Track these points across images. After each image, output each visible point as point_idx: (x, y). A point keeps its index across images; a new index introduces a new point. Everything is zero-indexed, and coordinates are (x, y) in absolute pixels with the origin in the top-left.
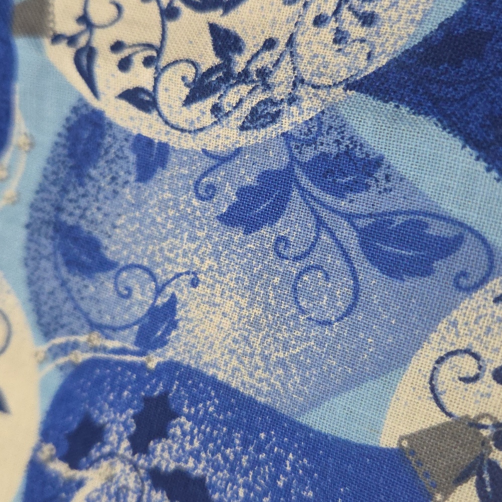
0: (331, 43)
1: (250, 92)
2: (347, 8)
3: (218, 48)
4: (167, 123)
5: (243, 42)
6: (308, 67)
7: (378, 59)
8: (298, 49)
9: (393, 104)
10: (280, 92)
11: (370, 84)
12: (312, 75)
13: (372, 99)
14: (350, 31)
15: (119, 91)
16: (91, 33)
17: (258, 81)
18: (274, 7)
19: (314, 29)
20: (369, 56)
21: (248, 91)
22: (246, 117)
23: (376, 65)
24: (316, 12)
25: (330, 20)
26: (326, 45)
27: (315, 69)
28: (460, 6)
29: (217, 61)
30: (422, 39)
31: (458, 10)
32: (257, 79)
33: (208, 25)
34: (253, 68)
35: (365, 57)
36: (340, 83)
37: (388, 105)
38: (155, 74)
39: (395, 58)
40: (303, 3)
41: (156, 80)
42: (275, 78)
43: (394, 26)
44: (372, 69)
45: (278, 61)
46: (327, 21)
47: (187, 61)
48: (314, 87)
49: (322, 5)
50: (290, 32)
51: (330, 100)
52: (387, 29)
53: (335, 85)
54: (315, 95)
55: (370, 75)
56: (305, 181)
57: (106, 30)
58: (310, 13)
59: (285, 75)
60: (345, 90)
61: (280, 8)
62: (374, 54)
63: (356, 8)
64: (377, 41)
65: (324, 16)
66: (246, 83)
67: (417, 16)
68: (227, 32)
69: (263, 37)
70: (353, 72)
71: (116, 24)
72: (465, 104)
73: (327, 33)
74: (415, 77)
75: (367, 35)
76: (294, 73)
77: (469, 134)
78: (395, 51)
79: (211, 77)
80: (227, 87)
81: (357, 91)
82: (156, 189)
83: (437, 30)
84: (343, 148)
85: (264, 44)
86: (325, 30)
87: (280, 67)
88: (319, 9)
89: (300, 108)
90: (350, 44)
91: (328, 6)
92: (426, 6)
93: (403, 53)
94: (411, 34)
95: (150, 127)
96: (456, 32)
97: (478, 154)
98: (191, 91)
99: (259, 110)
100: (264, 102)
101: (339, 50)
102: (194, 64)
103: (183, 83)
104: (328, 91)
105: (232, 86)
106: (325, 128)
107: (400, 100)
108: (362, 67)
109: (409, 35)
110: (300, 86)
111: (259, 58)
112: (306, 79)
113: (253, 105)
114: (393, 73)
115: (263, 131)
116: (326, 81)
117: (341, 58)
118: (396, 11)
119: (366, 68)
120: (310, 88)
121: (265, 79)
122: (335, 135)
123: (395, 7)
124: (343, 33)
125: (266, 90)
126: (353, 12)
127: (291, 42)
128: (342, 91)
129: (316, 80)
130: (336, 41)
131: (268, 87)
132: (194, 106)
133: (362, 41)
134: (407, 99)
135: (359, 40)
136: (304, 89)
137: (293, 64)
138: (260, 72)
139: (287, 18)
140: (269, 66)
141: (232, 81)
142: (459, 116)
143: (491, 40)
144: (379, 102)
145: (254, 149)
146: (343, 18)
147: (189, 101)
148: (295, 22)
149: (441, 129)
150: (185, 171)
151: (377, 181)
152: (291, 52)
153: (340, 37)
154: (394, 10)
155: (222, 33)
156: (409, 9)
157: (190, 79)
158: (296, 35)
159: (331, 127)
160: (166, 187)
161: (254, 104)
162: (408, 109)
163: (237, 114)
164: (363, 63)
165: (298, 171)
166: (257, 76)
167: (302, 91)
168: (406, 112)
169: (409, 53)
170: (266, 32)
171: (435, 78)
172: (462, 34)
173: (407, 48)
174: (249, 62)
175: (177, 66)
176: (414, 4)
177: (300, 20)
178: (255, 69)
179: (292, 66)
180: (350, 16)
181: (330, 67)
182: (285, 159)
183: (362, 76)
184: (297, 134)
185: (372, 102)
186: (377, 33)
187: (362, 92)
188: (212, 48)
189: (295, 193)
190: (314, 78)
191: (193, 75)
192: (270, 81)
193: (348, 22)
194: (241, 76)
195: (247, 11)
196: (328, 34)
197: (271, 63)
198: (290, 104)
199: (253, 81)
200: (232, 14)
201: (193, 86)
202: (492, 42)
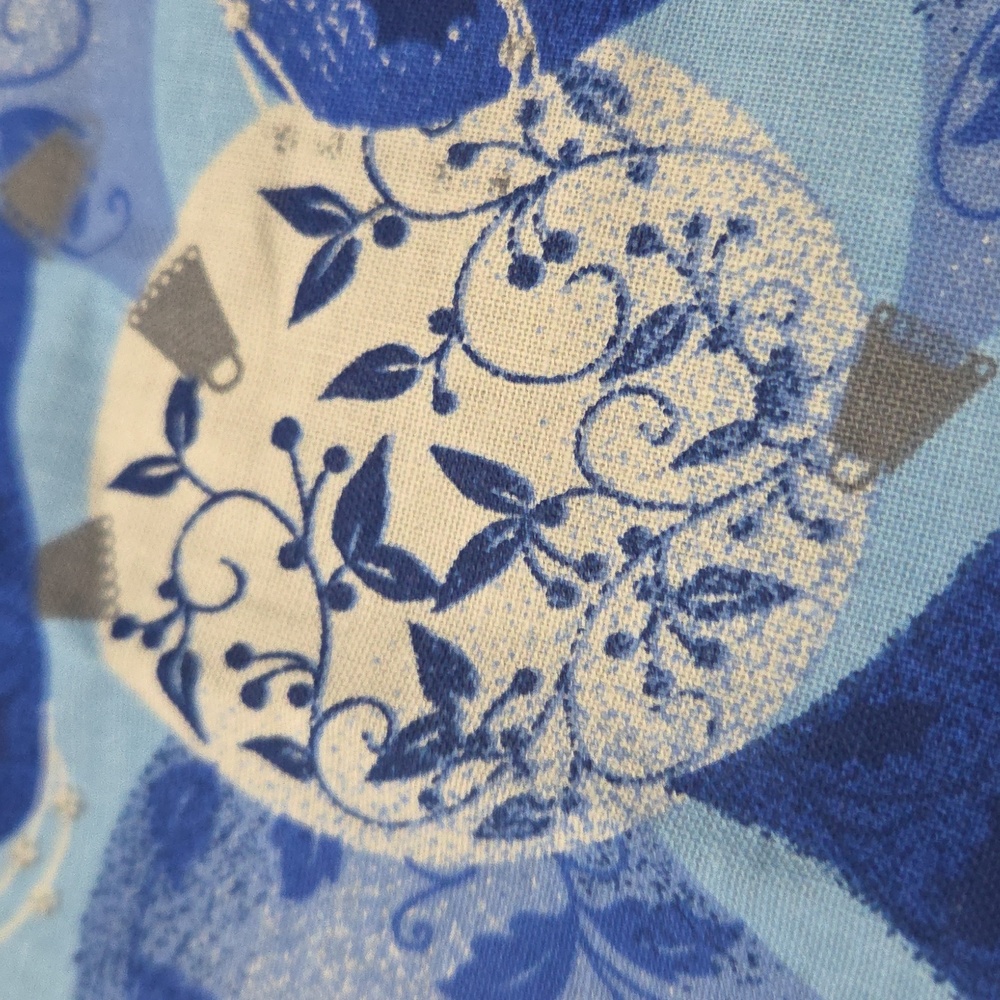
0: (641, 691)
1: (492, 777)
2: (668, 627)
3: (429, 678)
4: (336, 802)
5: (475, 673)
6: (598, 736)
7: (729, 736)
8: (579, 696)
9: (758, 829)
10: (548, 782)
11: (715, 784)
12: (606, 752)
13: (718, 814)
14: (674, 672)
15: (245, 737)
16: (188, 622)
17: (505, 755)
18: (531, 607)
19: (607, 661)
20: (712, 727)
21: (488, 773)
22: (487, 820)
23: (724, 747)
24: (611, 626)
25: (638, 646)
26: (630, 695)
27: (611, 741)
28: (878, 649)
29: (428, 708)
30: (808, 705)
31: (874, 658)
32: (503, 751)
33: (407, 626)
34: (495, 727)
35: (705, 729)
36: (660, 775)
37: (750, 831)
38: (312, 718)
39: (760, 739)
40: (586, 607)
41: (315, 732)
42: (538, 751)
43: (756, 672)
44: (717, 754)
45: (542, 717)
46: (632, 647)
47: (372, 702)
48: (610, 779)
49: (621, 616)
50: (562, 659)
51: (642, 810)
52: (743, 677)
53: (651, 779)
54: (614, 798)
55: (714, 766)
56: (598, 942)
57: (216, 617)
58: (599, 627)
59: (557, 747)
60: (668, 791)
61: (542, 611)
62: (721, 725)
63: (686, 630)
64: (725, 699)
65: (624, 637)
66: (483, 758)
67: (800, 660)
68: (444, 646)
69: (513, 665)
70: (683, 755)
71: (235, 607)
72: (893, 844)
73: (631, 671)
74: (799, 781)
75: (707, 684)
76: (572, 745)
77: (901, 909)
78: (759, 724)
79: (419, 738)
80: (448, 764)
81: (691, 795)
82: (320, 915)
83: (837, 693)
84: (668, 897)
85: (516, 679)
86: (628, 663)
87: (545, 730)
88: (616, 623)
89: (586, 819)
90: (675, 698)
91: (633, 618)
92: (816, 642)
93: (774, 730)
94: (790, 694)
95: (305, 805)
96: (871, 700)
97: (918, 949)
98: (380, 760)
99: (510, 813)
100: (520, 801)
101: (655, 709)
102: (384, 710)
103: (364, 744)
104: (638, 791)
105: (458, 761)
106: (633, 862)
107: (770, 823)
108: (699, 748)
109: (785, 695)
110: (584, 773)
111: (507, 707)
112: (596, 761)
113: (499, 803)
114: (757, 767)
115: (517, 846)
116: (634, 769)
117: (659, 726)
118: (759, 644)
119: (707, 751)
120: (603, 780)
121: (518, 751)
122: (652, 873)
123: (757, 637)
124: (661, 674)
125: (520, 776)
126: (680, 635)
127: (564, 681)
128: (663, 791)
129: (614, 766)
130: (648, 690)
131: (524, 771)
132: (386, 786)
133: (698, 695)
134: (783, 821)
135: (692, 692)
136: (593, 780)
137: (570, 725)
138: (509, 737)
139: (555, 631)
140: (526, 725)
141: (458, 753)
142: (881, 868)
143: (937, 720)
144: (732, 823)
145: (502, 871)
146: (660, 644)
147: (378, 775)
148: (571, 642)
149: (848, 894)
150: (374, 892)
151: (732, 961)
152: (566, 702)
153: (656, 683)
154: (756, 641)
155: (434, 646)
156: (784, 643)
157: (379, 737)
158: (574, 668)
159: (643, 861)
160: (338, 915)
161: (500, 801)
162: (786, 841)
163: (468, 811)
164: (701, 739)
165: (586, 923)
166: (504, 745)
167: (588, 787)
168: (783, 848)
169: (784, 733)
170: (517, 655)
171: (835, 786)
172: (882, 705)
173: (781, 721)
174: (488, 716)
175: (353, 711)
176: (793, 634)
177: (580, 637)
178: (498, 729)
179: (569, 730)
180: (674, 642)
181: (640, 738)
182: (561, 898)
183: (700, 765)
184: (581, 860)
185: (720, 823)
186: (726, 683)
187: (699, 799)
188: (417, 677)
189: (581, 961)
190: (610, 759)
191: (383, 732)
192: (529, 756)
193: (671, 654)
194: (474, 742)
195: (482, 609)
196: (633, 672)
197: (530, 719)
198: (566, 809)
199: (496, 755)
200: (453, 610)
201: (383, 752)
202: (940, 726)
